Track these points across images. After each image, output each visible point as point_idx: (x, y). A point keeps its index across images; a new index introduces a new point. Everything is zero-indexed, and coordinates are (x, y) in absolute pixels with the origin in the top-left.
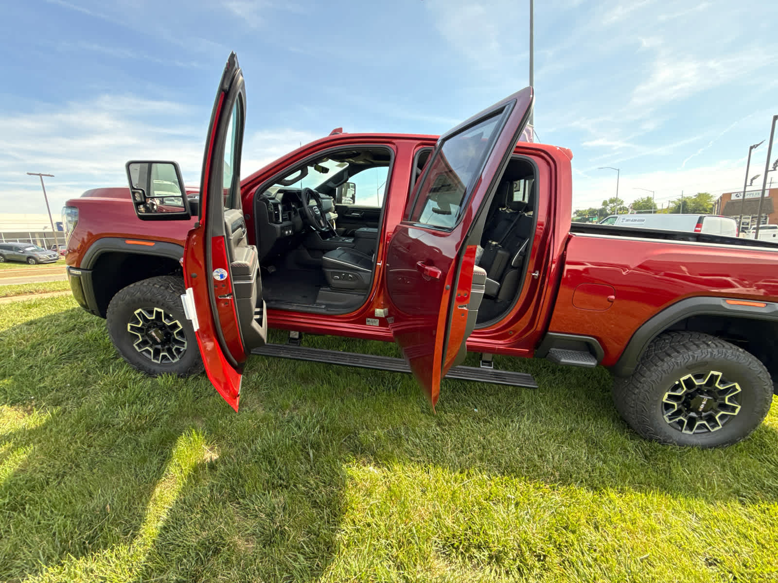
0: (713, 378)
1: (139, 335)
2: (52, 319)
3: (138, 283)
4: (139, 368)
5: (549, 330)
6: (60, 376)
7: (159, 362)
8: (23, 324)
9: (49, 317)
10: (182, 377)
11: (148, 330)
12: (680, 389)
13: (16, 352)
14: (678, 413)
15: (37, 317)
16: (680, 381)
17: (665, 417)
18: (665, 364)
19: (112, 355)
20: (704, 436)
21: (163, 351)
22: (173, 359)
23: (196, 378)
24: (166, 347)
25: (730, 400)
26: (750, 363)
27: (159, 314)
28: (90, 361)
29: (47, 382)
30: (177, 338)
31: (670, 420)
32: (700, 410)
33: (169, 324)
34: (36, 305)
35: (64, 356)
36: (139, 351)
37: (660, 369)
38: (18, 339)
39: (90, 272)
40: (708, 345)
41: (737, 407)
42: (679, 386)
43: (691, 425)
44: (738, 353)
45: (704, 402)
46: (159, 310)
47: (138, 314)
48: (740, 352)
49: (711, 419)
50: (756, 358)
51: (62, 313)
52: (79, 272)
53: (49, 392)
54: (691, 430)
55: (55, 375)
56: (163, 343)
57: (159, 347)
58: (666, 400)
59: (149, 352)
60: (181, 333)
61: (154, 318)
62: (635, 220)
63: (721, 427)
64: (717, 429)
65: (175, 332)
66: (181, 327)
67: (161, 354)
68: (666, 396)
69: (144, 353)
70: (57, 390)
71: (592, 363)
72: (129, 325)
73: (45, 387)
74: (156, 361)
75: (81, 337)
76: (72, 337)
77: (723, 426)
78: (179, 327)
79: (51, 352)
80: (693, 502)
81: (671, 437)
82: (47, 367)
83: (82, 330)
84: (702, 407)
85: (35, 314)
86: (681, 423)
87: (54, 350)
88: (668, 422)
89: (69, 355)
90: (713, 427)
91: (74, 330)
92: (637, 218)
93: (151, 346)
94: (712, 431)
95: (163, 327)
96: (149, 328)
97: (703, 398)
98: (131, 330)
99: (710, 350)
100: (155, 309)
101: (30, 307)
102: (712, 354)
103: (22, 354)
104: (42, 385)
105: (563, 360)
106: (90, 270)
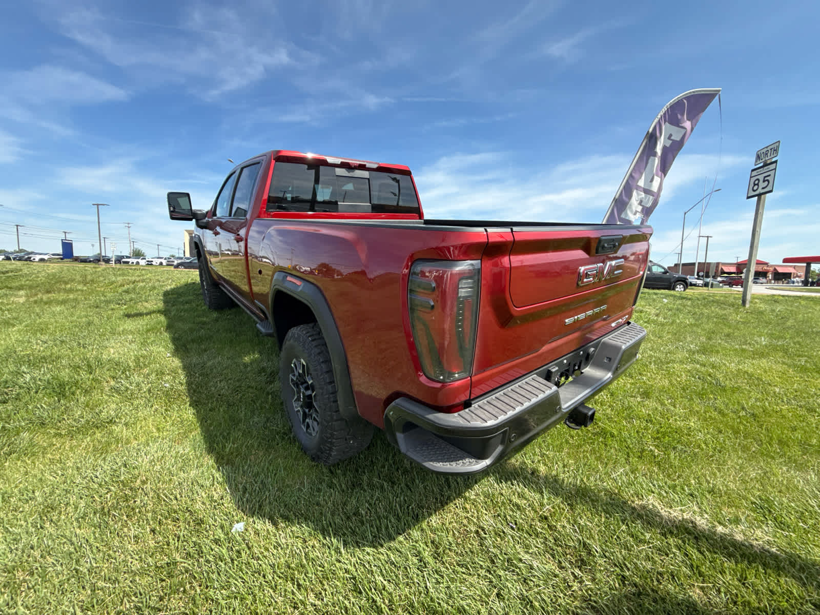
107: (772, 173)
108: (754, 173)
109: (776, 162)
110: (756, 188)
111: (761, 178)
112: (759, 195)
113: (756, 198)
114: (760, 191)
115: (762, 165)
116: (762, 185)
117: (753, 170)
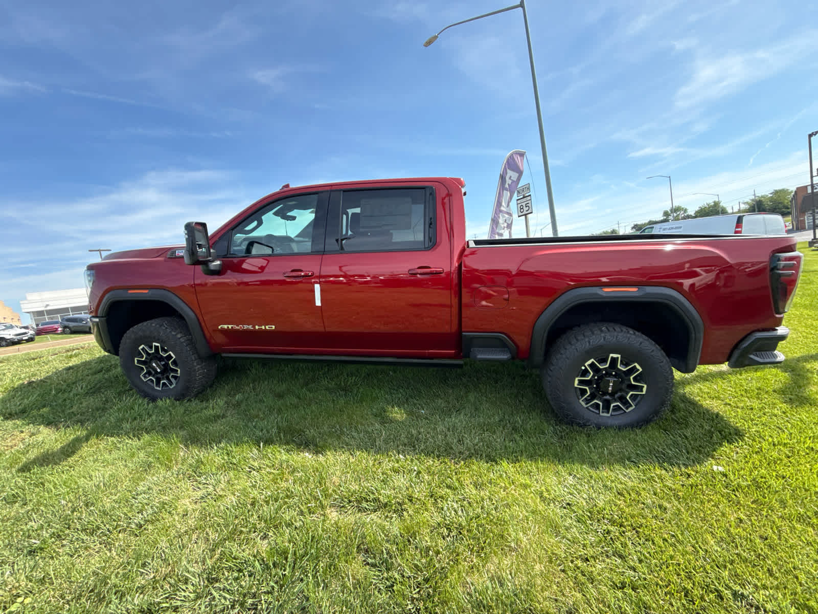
0: (614, 361)
1: (144, 367)
2: (86, 364)
3: (140, 325)
4: (145, 395)
5: (463, 330)
6: (84, 404)
7: (160, 389)
8: (63, 369)
9: (84, 363)
10: (179, 400)
11: (150, 362)
12: (588, 374)
13: (56, 390)
14: (593, 397)
15: (74, 363)
16: (585, 366)
17: (581, 401)
18: (567, 351)
19: (127, 388)
20: (620, 417)
21: (163, 379)
22: (171, 385)
23: (189, 400)
24: (165, 376)
25: (635, 379)
26: (641, 343)
27: (157, 347)
28: (110, 393)
29: (75, 409)
30: (172, 367)
31: (587, 404)
32: (610, 392)
33: (165, 356)
34: (76, 355)
35: (91, 391)
36: (145, 380)
37: (564, 356)
38: (59, 380)
39: (105, 318)
40: (602, 331)
41: (643, 387)
42: (586, 371)
43: (607, 407)
44: (628, 335)
45: (611, 384)
46: (157, 344)
47: (142, 349)
48: (631, 334)
49: (623, 400)
50: (647, 338)
51: (94, 360)
52: (97, 320)
53: (75, 415)
54: (608, 412)
55: (81, 403)
56: (162, 373)
57: (159, 376)
58: (578, 385)
59: (152, 381)
60: (175, 363)
61: (153, 351)
62: (672, 228)
63: (634, 407)
64: (630, 409)
65: (170, 362)
66: (174, 357)
67: (162, 382)
68: (576, 382)
69: (149, 382)
70: (81, 415)
71: (504, 356)
72: (136, 359)
73: (73, 412)
74: (158, 388)
75: (106, 376)
76: (98, 376)
77: (636, 406)
78: (172, 357)
79: (82, 388)
80: (577, 466)
81: (589, 421)
82: (76, 398)
83: (108, 370)
84: (610, 389)
85: (74, 362)
86: (597, 406)
87: (84, 386)
88: (585, 406)
89: (94, 390)
90: (627, 408)
91: (101, 371)
92: (674, 226)
93: (153, 376)
94: (627, 411)
95: (161, 359)
96: (151, 360)
97: (609, 380)
98: (137, 363)
99: (603, 335)
100: (154, 344)
101: (71, 357)
102: (604, 338)
103: (59, 391)
104: (71, 411)
105: (479, 356)
106: (105, 317)
107: (530, 202)
108: (519, 202)
109: (530, 195)
110: (522, 210)
111: (524, 204)
112: (525, 215)
113: (524, 217)
114: (525, 212)
115: (522, 197)
116: (525, 209)
117: (517, 200)
